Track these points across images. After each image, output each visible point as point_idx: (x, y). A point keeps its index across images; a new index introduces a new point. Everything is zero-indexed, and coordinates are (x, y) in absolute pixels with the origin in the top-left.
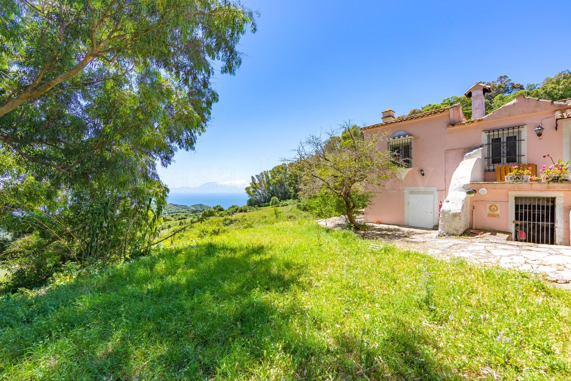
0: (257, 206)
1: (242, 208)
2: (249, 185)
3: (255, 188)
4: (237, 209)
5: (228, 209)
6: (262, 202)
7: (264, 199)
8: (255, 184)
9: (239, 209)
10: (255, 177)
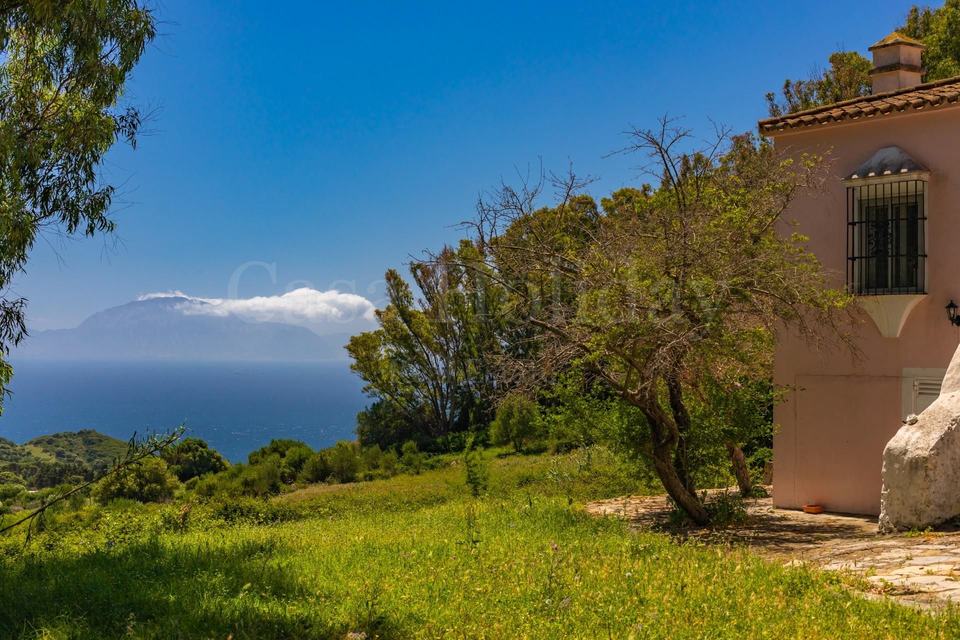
0: (411, 444)
1: (329, 460)
2: (374, 326)
3: (403, 340)
4: (298, 464)
5: (245, 463)
6: (449, 427)
7: (455, 405)
8: (408, 317)
9: (307, 467)
10: (407, 278)
